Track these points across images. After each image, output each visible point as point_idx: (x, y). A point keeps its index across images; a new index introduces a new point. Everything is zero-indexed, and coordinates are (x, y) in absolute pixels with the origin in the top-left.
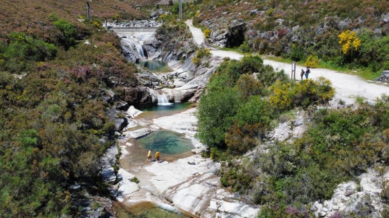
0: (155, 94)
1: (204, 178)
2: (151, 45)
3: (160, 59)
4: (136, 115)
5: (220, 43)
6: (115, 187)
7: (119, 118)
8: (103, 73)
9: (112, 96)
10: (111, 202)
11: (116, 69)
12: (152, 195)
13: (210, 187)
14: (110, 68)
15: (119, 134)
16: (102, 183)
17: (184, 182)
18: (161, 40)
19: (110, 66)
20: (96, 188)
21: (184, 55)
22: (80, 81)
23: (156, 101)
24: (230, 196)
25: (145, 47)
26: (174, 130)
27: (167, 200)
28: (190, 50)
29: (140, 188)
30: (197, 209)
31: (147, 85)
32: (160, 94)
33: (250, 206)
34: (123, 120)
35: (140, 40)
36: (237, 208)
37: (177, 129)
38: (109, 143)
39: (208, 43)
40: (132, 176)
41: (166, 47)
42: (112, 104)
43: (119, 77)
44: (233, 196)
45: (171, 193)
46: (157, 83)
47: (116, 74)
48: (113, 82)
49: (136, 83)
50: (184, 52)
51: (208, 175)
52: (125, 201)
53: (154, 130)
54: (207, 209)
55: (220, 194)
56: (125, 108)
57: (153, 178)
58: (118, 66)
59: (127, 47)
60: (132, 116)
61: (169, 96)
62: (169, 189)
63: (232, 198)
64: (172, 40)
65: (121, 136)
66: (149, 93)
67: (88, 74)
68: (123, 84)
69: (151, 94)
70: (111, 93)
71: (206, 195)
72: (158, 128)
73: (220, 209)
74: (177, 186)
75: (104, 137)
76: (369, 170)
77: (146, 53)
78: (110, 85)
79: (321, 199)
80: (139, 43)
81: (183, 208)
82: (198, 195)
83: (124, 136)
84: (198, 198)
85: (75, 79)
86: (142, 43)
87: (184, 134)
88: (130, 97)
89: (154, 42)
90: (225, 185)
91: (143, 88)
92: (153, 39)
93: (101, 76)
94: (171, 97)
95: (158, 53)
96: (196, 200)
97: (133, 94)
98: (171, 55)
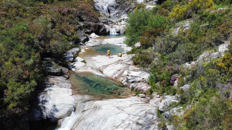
0: (109, 28)
1: (124, 62)
2: (112, 6)
3: (118, 15)
4: (95, 37)
5: (153, 2)
6: (72, 64)
7: (84, 36)
8: (78, 13)
9: (82, 25)
10: (68, 70)
11: (86, 11)
12: (92, 68)
13: (126, 65)
14: (83, 11)
15: (82, 43)
16: (65, 61)
17: (112, 64)
18: (119, 3)
19: (83, 10)
20: (60, 62)
21: (130, 10)
22: (63, 14)
23: (109, 32)
24: (137, 69)
25: (109, 7)
26: (115, 44)
27: (100, 71)
28: (134, 7)
29: (86, 65)
30: (116, 75)
31: (104, 23)
32: (112, 28)
33: (148, 73)
34: (86, 37)
35: (107, 3)
36: (140, 74)
37: (117, 43)
38: (74, 45)
39: (146, 2)
40: (83, 60)
41: (121, 7)
42: (81, 30)
43: (87, 16)
44: (139, 69)
45: (103, 68)
46: (111, 23)
47: (86, 14)
48: (84, 19)
49: (98, 21)
50: (130, 8)
51: (127, 60)
52: (76, 70)
53: (103, 44)
54: (122, 75)
55: (131, 68)
56: (89, 33)
57: (95, 61)
58: (88, 10)
59: (98, 7)
60: (93, 37)
61: (117, 29)
62: (102, 66)
63: (138, 70)
64: (125, 3)
65: (83, 44)
66: (105, 27)
67: (69, 12)
68: (90, 21)
69: (106, 28)
70: (82, 24)
71: (123, 69)
72: (106, 43)
73: (129, 75)
74: (107, 66)
75: (72, 42)
76: (225, 42)
77: (109, 11)
78: (82, 20)
79: (190, 61)
80: (106, 5)
81: (108, 75)
82: (119, 69)
83: (85, 45)
84: (118, 70)
85: (61, 13)
86: (107, 5)
87: (121, 46)
88: (93, 28)
89: (114, 5)
90: (135, 64)
91: (101, 24)
92: (114, 3)
93: (77, 14)
94: (118, 30)
95: (116, 11)
96: (117, 71)
97: (95, 27)
98: (124, 12)
